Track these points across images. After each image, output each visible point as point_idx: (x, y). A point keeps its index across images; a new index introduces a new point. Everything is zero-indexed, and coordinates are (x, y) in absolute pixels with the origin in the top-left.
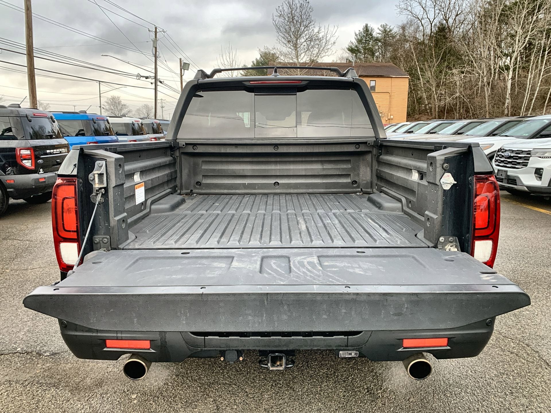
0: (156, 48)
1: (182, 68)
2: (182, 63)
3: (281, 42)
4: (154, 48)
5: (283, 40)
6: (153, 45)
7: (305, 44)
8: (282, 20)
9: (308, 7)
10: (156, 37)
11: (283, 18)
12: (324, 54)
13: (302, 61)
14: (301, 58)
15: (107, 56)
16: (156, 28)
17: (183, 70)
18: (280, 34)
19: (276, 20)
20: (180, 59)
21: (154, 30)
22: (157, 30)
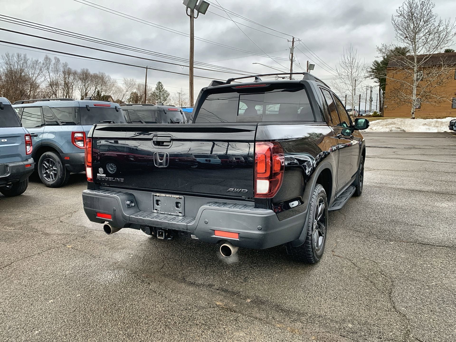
0: (292, 54)
1: (308, 68)
2: (309, 65)
3: (399, 38)
4: (291, 54)
5: (401, 37)
6: (291, 52)
7: (423, 38)
8: (401, 19)
9: (429, 4)
10: (293, 45)
11: (402, 17)
12: (444, 45)
13: (419, 54)
14: (418, 51)
15: (256, 63)
16: (293, 39)
17: (309, 70)
18: (399, 31)
19: (395, 20)
20: (308, 62)
21: (292, 40)
22: (294, 39)
